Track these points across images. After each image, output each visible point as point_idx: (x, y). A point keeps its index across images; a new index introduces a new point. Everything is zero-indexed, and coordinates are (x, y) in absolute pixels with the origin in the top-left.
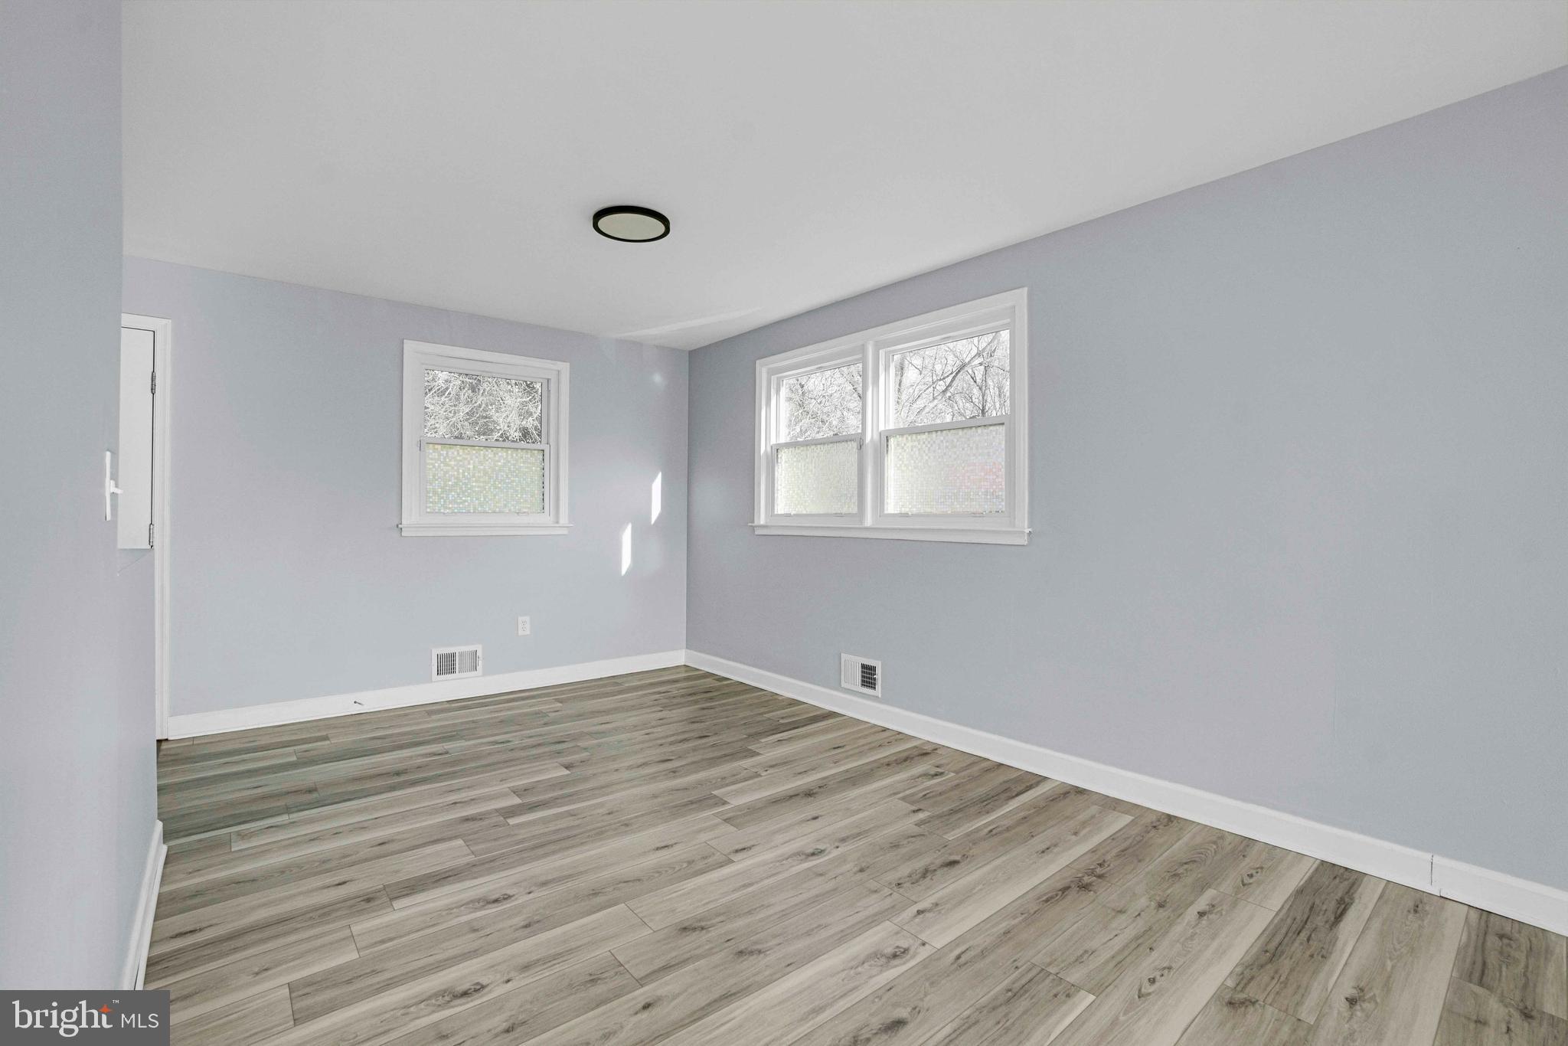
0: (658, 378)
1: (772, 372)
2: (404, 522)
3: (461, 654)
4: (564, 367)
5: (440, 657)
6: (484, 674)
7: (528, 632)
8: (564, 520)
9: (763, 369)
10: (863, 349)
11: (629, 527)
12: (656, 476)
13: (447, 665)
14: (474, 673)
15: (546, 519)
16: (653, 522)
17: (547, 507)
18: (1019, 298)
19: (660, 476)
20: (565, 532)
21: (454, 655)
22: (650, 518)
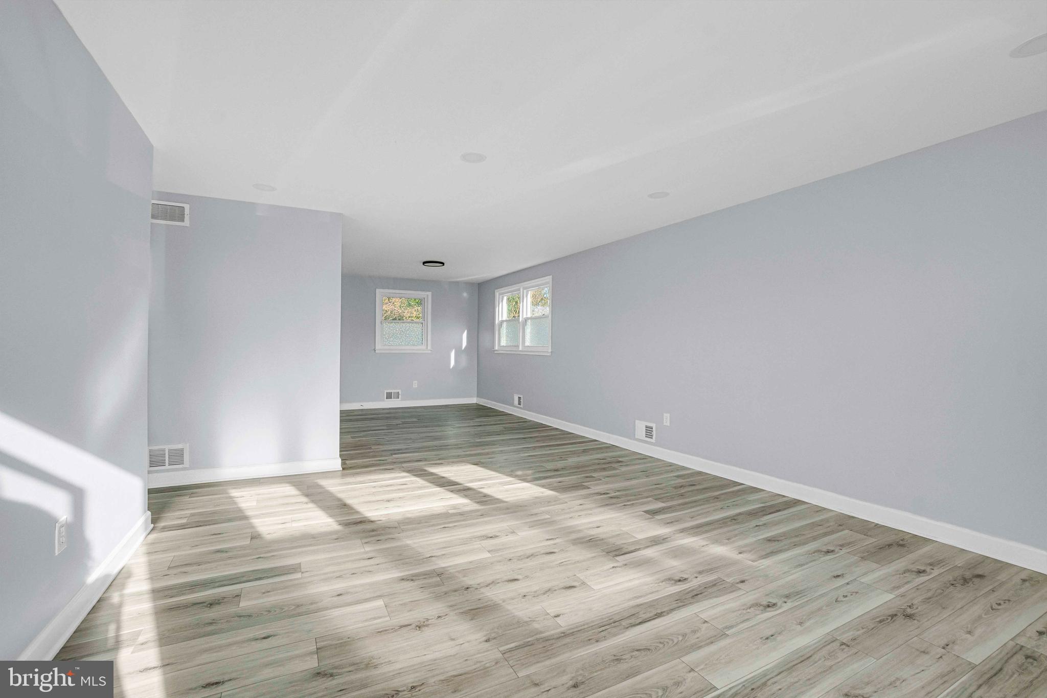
0: (465, 295)
1: (500, 294)
2: (376, 348)
3: (394, 393)
4: (430, 294)
5: (387, 393)
6: (402, 400)
7: (416, 387)
8: (429, 348)
9: (497, 294)
10: (519, 290)
11: (454, 351)
12: (464, 331)
13: (389, 396)
14: (398, 399)
15: (424, 347)
16: (463, 349)
17: (424, 343)
18: (549, 279)
19: (466, 331)
20: (430, 352)
21: (392, 393)
22: (462, 347)
